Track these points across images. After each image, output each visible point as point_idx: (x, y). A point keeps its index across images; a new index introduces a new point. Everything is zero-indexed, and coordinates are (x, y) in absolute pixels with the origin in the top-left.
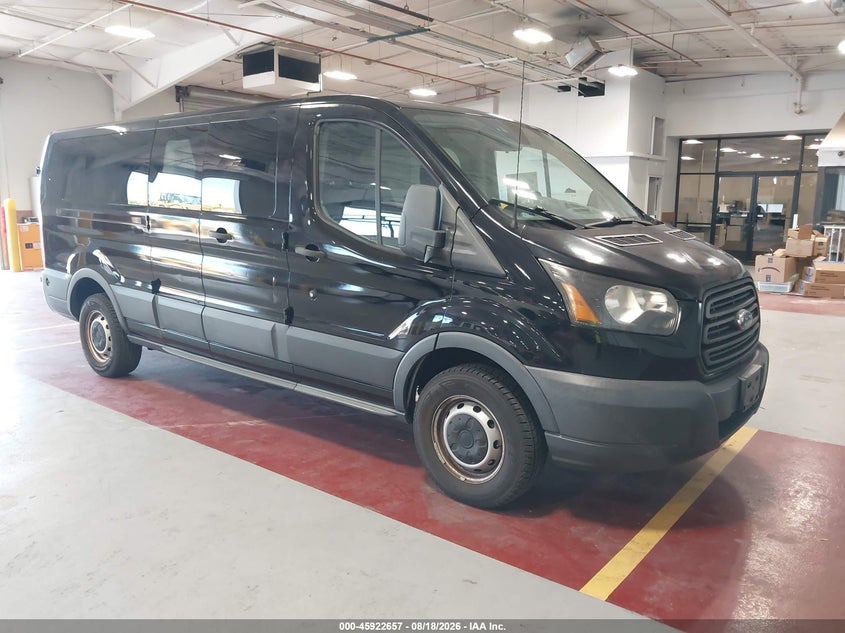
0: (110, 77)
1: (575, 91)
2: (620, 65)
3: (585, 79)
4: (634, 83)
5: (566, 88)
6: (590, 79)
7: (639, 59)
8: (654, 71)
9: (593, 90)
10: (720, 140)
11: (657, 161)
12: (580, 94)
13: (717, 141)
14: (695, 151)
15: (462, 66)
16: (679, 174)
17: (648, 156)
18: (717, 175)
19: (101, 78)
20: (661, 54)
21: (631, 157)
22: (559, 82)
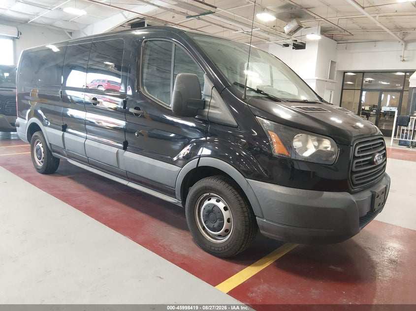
1: (291, 47)
2: (312, 34)
3: (296, 41)
4: (320, 43)
5: (287, 45)
6: (299, 41)
7: (324, 32)
8: (331, 37)
9: (299, 46)
10: (364, 73)
11: (331, 82)
12: (293, 48)
13: (362, 74)
14: (352, 79)
15: (234, 32)
16: (342, 89)
17: (326, 80)
18: (362, 90)
19: (65, 33)
20: (335, 30)
21: (317, 80)
22: (282, 42)
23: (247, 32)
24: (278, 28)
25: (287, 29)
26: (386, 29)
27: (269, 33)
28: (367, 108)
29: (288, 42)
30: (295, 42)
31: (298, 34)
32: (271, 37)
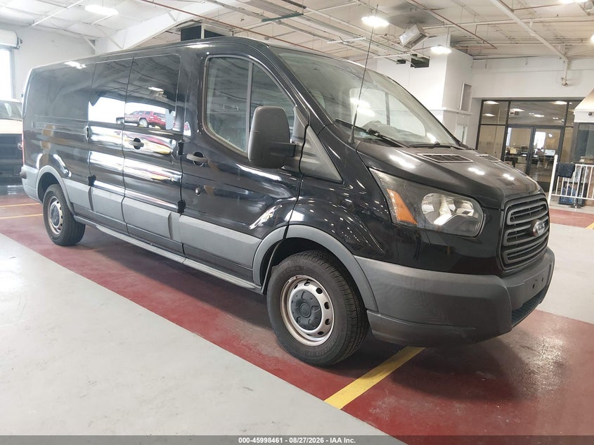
0: (93, 42)
1: (408, 64)
2: (439, 45)
3: (416, 55)
4: (450, 59)
5: (402, 62)
6: (420, 55)
7: (455, 43)
8: (466, 51)
9: (420, 63)
10: (510, 102)
11: (464, 114)
12: (412, 66)
13: (508, 103)
14: (493, 110)
15: (329, 42)
16: (480, 125)
17: (458, 111)
18: (507, 126)
19: (86, 42)
20: (471, 40)
21: (444, 111)
22: (396, 57)
23: (347, 42)
24: (391, 38)
25: (404, 38)
26: (542, 40)
27: (378, 44)
28: (513, 151)
29: (404, 56)
30: (414, 57)
31: (419, 45)
32: (381, 50)
